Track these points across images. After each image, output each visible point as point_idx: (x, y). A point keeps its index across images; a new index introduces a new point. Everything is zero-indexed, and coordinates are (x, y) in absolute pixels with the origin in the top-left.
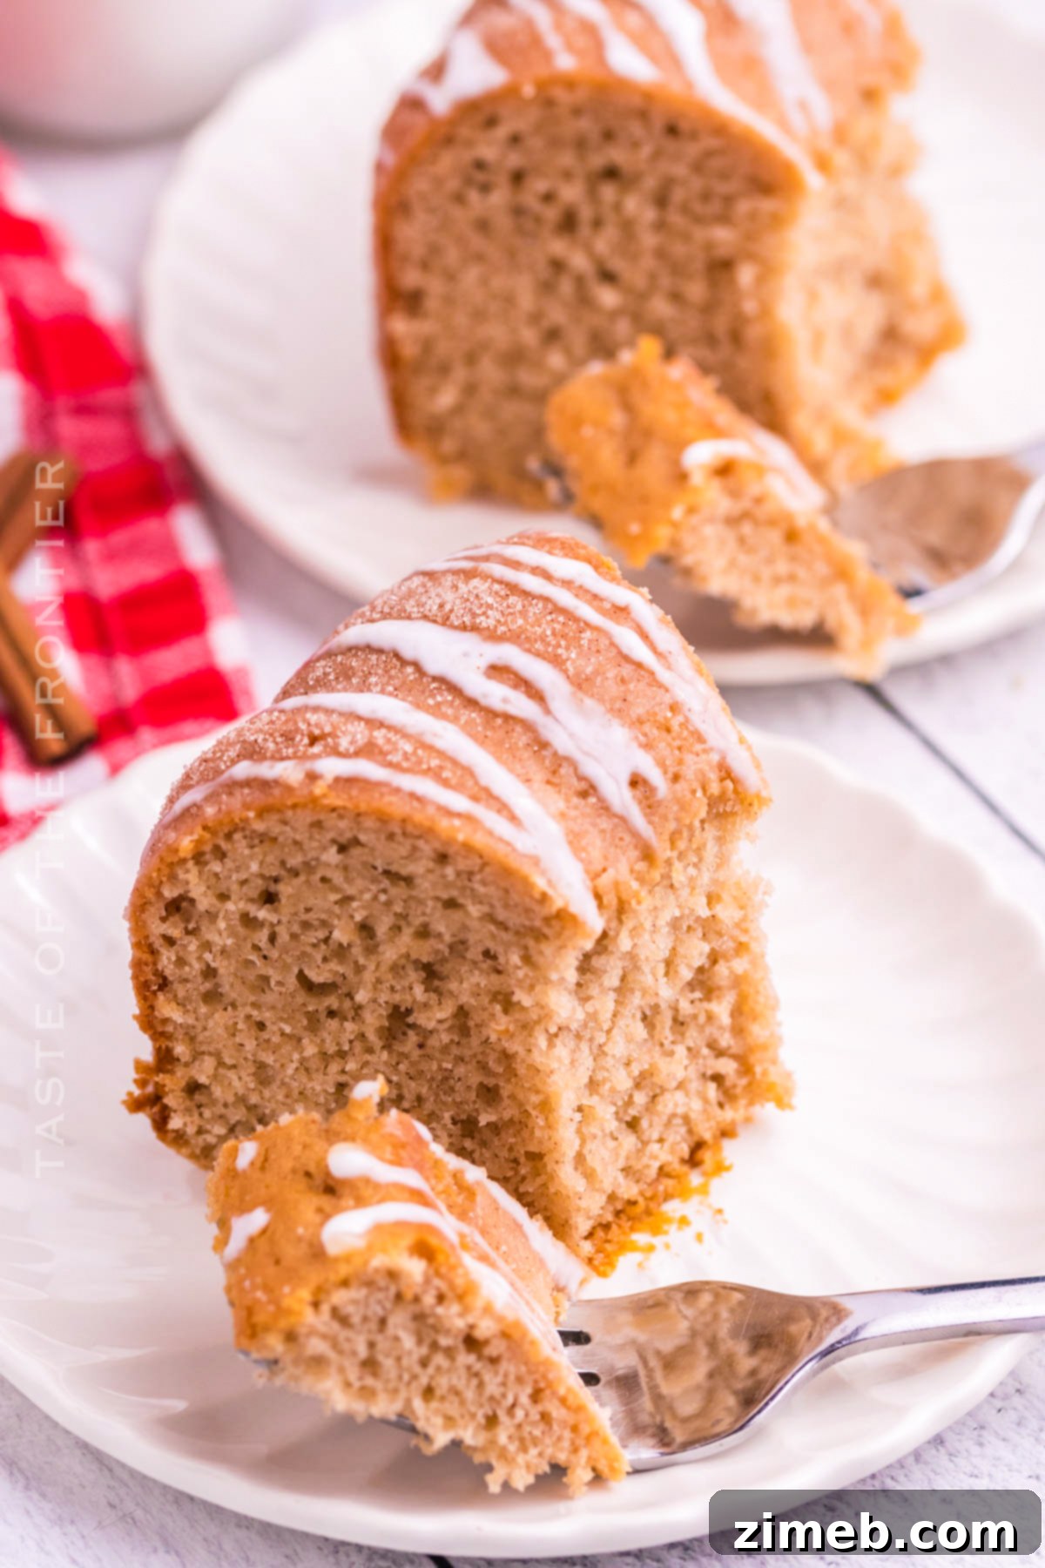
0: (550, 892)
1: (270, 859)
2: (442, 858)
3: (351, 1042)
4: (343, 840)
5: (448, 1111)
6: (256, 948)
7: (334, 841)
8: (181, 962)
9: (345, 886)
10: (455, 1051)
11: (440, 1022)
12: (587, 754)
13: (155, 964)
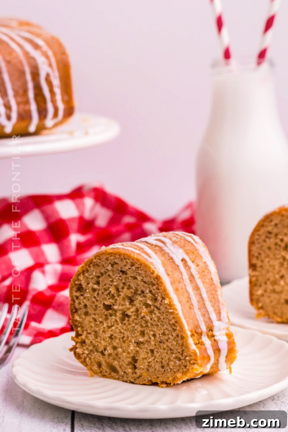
0: (154, 270)
1: (98, 271)
2: (133, 265)
3: (114, 322)
4: (112, 263)
5: (133, 339)
6: (95, 297)
7: (110, 263)
8: (80, 303)
9: (113, 276)
10: (135, 321)
11: (132, 312)
12: (172, 253)
13: (74, 305)
